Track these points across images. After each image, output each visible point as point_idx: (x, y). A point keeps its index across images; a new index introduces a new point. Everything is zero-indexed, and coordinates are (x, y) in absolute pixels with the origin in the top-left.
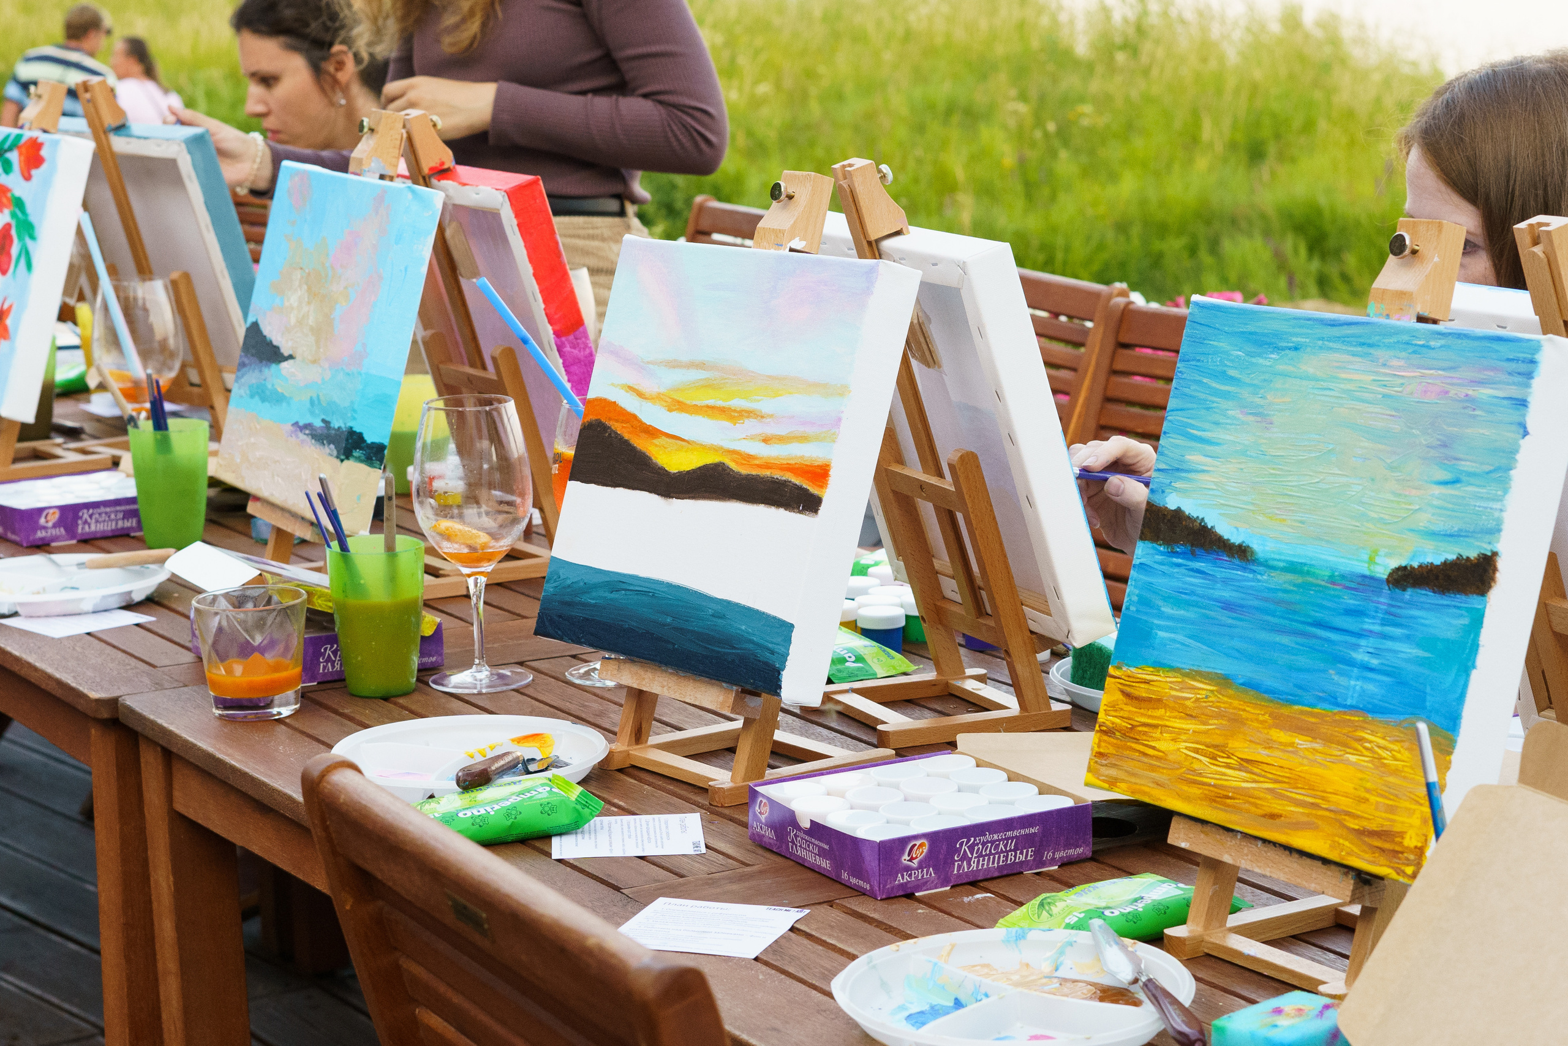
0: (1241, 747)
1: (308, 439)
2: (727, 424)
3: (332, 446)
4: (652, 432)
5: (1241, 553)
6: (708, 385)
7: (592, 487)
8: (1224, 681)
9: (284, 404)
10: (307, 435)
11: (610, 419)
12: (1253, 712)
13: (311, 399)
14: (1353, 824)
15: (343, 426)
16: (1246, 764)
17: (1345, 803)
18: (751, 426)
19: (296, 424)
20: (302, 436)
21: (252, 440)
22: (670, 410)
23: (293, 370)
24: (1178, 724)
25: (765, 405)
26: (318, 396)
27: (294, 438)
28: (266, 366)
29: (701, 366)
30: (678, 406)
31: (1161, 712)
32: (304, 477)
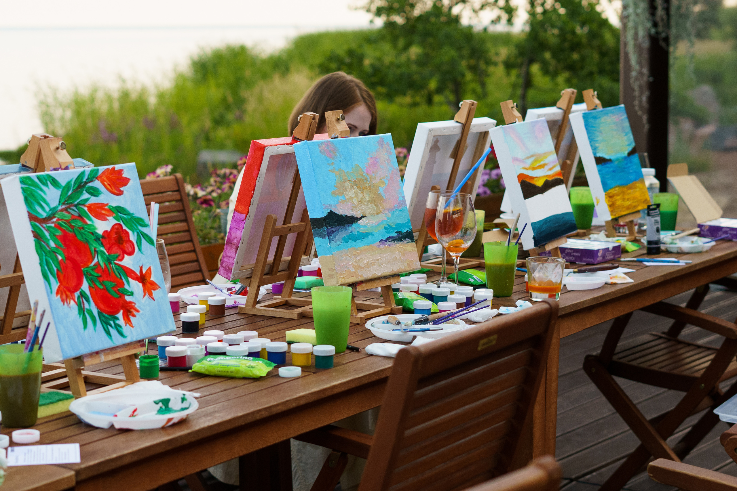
0: (626, 197)
1: (392, 243)
2: (542, 169)
3: (407, 239)
4: (533, 178)
5: (610, 161)
6: (536, 161)
7: (530, 199)
8: (619, 186)
9: (370, 236)
10: (391, 241)
11: (524, 178)
12: (625, 189)
13: (385, 228)
14: (642, 201)
15: (408, 229)
16: (628, 199)
17: (640, 198)
18: (547, 168)
19: (382, 240)
20: (388, 243)
21: (358, 258)
22: (533, 170)
23: (367, 221)
24: (618, 198)
25: (546, 161)
26: (388, 225)
27: (384, 246)
28: (349, 226)
29: (532, 156)
30: (534, 169)
31: (615, 197)
32: (398, 257)
